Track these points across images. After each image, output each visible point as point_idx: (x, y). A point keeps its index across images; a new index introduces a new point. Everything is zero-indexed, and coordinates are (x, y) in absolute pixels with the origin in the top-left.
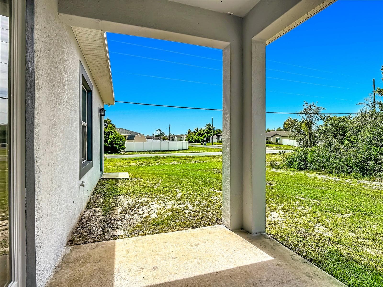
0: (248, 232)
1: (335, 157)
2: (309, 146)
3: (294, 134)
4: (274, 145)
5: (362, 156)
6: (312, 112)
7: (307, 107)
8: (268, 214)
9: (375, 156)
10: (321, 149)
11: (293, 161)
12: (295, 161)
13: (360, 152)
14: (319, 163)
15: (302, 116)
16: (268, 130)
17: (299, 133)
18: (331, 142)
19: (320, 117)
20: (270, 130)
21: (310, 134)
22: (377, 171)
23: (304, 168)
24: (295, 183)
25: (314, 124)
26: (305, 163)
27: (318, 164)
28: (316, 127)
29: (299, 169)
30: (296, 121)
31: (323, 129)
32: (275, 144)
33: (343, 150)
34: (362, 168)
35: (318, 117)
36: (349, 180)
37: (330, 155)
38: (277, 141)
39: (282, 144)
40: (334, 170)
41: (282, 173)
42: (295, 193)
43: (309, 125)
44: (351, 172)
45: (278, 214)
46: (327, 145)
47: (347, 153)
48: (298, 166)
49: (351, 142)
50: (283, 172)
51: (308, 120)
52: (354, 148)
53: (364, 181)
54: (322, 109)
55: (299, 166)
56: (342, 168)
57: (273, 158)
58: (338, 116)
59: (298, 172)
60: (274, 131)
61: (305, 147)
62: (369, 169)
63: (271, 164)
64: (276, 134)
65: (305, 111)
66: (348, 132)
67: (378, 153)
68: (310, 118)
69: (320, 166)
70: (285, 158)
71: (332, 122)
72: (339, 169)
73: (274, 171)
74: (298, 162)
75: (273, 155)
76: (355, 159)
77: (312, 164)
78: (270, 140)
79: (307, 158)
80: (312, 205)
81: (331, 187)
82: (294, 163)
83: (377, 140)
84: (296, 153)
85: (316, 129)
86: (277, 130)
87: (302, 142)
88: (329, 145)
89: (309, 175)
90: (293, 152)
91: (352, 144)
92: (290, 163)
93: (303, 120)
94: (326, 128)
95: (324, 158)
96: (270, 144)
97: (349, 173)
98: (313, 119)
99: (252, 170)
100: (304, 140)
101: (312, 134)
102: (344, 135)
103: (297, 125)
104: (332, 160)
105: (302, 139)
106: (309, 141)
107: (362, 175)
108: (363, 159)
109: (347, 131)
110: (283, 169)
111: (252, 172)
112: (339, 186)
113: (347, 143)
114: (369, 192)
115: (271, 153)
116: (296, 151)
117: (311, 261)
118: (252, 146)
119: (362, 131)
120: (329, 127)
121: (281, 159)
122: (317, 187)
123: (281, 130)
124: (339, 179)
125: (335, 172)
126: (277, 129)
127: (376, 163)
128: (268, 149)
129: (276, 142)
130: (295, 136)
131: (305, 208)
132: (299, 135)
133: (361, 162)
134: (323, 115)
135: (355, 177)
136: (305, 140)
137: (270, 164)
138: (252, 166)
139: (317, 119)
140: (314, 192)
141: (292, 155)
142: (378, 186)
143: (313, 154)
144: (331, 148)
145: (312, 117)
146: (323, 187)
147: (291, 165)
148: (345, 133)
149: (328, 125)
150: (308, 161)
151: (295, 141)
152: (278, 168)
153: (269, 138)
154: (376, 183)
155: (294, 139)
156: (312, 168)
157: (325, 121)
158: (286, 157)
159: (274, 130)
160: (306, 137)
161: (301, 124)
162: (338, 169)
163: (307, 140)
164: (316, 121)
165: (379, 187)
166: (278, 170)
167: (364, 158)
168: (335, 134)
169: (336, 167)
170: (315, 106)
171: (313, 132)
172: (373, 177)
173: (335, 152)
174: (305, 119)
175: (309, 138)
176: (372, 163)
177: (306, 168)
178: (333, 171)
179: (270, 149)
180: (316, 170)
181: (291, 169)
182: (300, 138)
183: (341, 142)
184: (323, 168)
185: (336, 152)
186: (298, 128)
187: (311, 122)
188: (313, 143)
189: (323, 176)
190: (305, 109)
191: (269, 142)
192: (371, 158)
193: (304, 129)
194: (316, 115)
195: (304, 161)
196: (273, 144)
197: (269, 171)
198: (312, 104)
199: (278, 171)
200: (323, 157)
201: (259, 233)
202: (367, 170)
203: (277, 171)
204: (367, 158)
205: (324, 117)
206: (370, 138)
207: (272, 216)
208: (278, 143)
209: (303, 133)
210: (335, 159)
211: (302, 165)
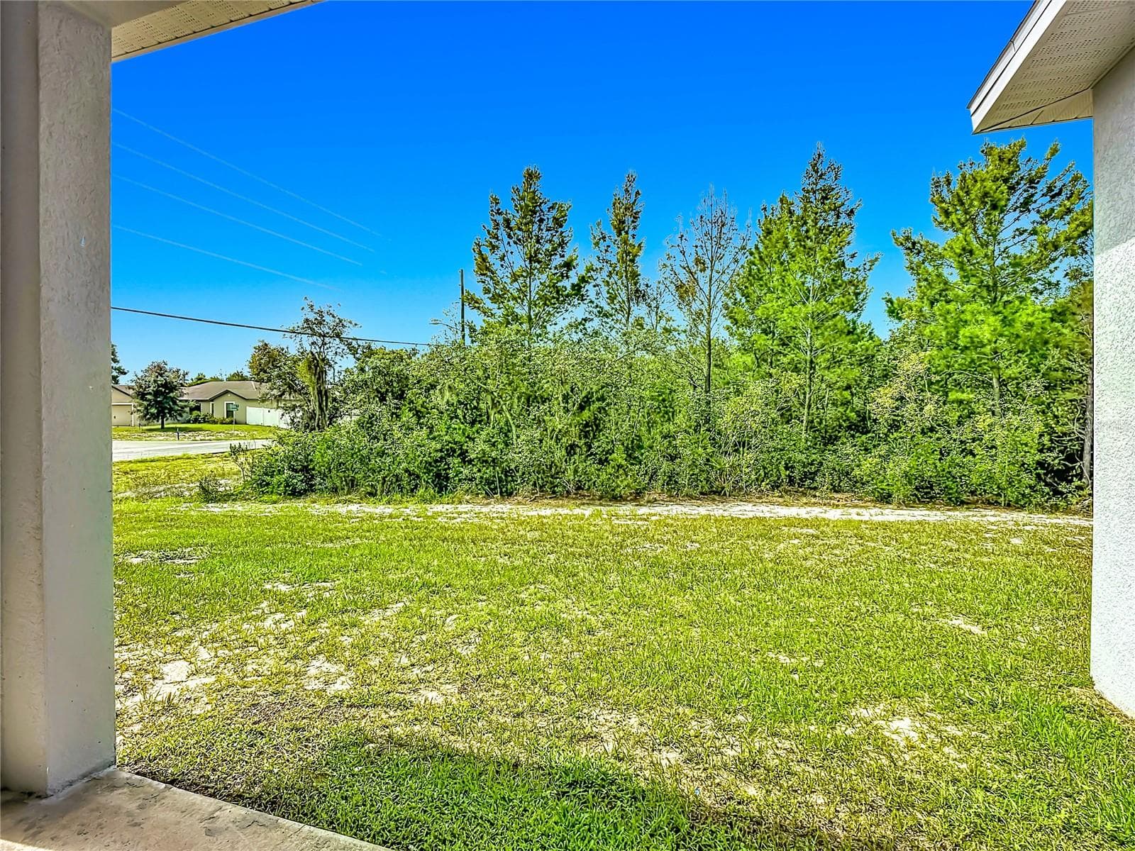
0: (30, 794)
1: (383, 453)
2: (318, 426)
3: (275, 392)
4: (219, 425)
5: (439, 446)
6: (326, 330)
7: (312, 317)
8: (150, 675)
9: (462, 446)
10: (348, 432)
11: (274, 471)
12: (279, 470)
13: (434, 438)
14: (344, 472)
15: (298, 340)
16: (200, 379)
17: (290, 387)
18: (373, 415)
19: (346, 348)
20: (208, 377)
21: (320, 392)
22: (465, 479)
23: (305, 491)
24: (271, 541)
25: (330, 366)
26: (305, 476)
27: (342, 474)
28: (336, 374)
29: (289, 494)
30: (282, 352)
31: (352, 380)
32: (222, 423)
33: (399, 435)
34: (438, 475)
35: (342, 346)
36: (411, 508)
37: (371, 449)
38: (230, 413)
39: (246, 424)
40: (379, 487)
41: (235, 514)
42: (264, 575)
43: (318, 366)
44: (416, 486)
45: (191, 663)
46: (363, 423)
47: (407, 442)
48: (285, 487)
49: (417, 412)
50: (240, 508)
51: (314, 351)
52: (421, 428)
53: (441, 505)
54: (351, 326)
55: (289, 486)
56: (397, 481)
57: (212, 466)
58: (389, 347)
59: (288, 504)
60: (221, 381)
61: (308, 430)
62: (451, 476)
63: (203, 488)
64: (227, 392)
65: (305, 325)
66: (410, 389)
67: (467, 437)
68: (320, 348)
69: (346, 480)
70: (249, 464)
71: (374, 361)
72: (392, 484)
73: (212, 509)
74: (287, 473)
75: (215, 459)
76: (425, 455)
77: (327, 477)
78: (206, 409)
79: (311, 461)
80: (308, 600)
81: (368, 534)
82: (275, 480)
83: (467, 409)
84: (280, 449)
85: (337, 379)
86: (229, 380)
87: (298, 415)
88: (368, 424)
89: (317, 508)
90: (273, 447)
91: (419, 418)
92: (264, 481)
93: (301, 351)
94: (360, 377)
95: (355, 456)
96: (205, 422)
97: (412, 491)
98: (330, 350)
99: (42, 533)
100: (303, 409)
101: (326, 392)
102: (401, 396)
103: (285, 364)
104: (375, 462)
105: (300, 406)
106: (317, 412)
107: (439, 492)
108: (439, 454)
109: (407, 386)
110: (241, 500)
111: (41, 543)
112: (388, 527)
113: (407, 416)
114: (449, 532)
115: (207, 452)
116: (281, 441)
117: (273, 805)
118: (41, 436)
119: (439, 387)
120: (369, 374)
121: (236, 468)
122: (332, 542)
123: (244, 379)
124: (389, 510)
125: (382, 492)
126: (228, 376)
127: (464, 461)
128: (197, 438)
129: (227, 417)
130: (278, 398)
131: (287, 618)
132: (290, 395)
133: (436, 461)
134: (354, 343)
135: (425, 501)
136: (306, 409)
137: (197, 490)
138: (42, 518)
139: (338, 350)
140: (322, 558)
141: (269, 454)
142: (466, 513)
143: (329, 448)
144: (372, 430)
145: (326, 344)
146: (347, 538)
147: (268, 484)
148: (403, 392)
149: (367, 369)
150: (313, 469)
151: (281, 411)
152: (227, 497)
153: (203, 405)
154: (462, 508)
155: (275, 406)
156: (326, 488)
157: (358, 359)
158: (251, 461)
159: (220, 378)
160: (310, 401)
161: (295, 362)
162: (389, 483)
163: (314, 411)
164: (337, 359)
165: (468, 516)
166: (225, 505)
167: (441, 451)
168: (382, 394)
169: (384, 479)
170: (333, 317)
171: (330, 387)
172: (459, 492)
173: (382, 441)
174: (308, 349)
175: (317, 404)
176: (456, 461)
177: (311, 489)
178: (376, 490)
179: (207, 438)
180: (336, 490)
181: (265, 498)
182: (294, 403)
183: (395, 414)
184: (352, 484)
185: (385, 440)
186: (288, 373)
187: (323, 360)
188: (330, 419)
189: (354, 507)
190: (307, 321)
191: (204, 418)
192: (454, 451)
193: (304, 377)
194: (337, 339)
195: (305, 469)
196: (215, 422)
197: (192, 513)
198: (325, 309)
199: (227, 507)
200: (353, 455)
201: (84, 776)
202: (447, 478)
203: (220, 510)
204: (447, 450)
205: (356, 346)
206: (453, 404)
207: (167, 680)
208: (231, 418)
209: (303, 388)
210: (382, 457)
211: (298, 481)
